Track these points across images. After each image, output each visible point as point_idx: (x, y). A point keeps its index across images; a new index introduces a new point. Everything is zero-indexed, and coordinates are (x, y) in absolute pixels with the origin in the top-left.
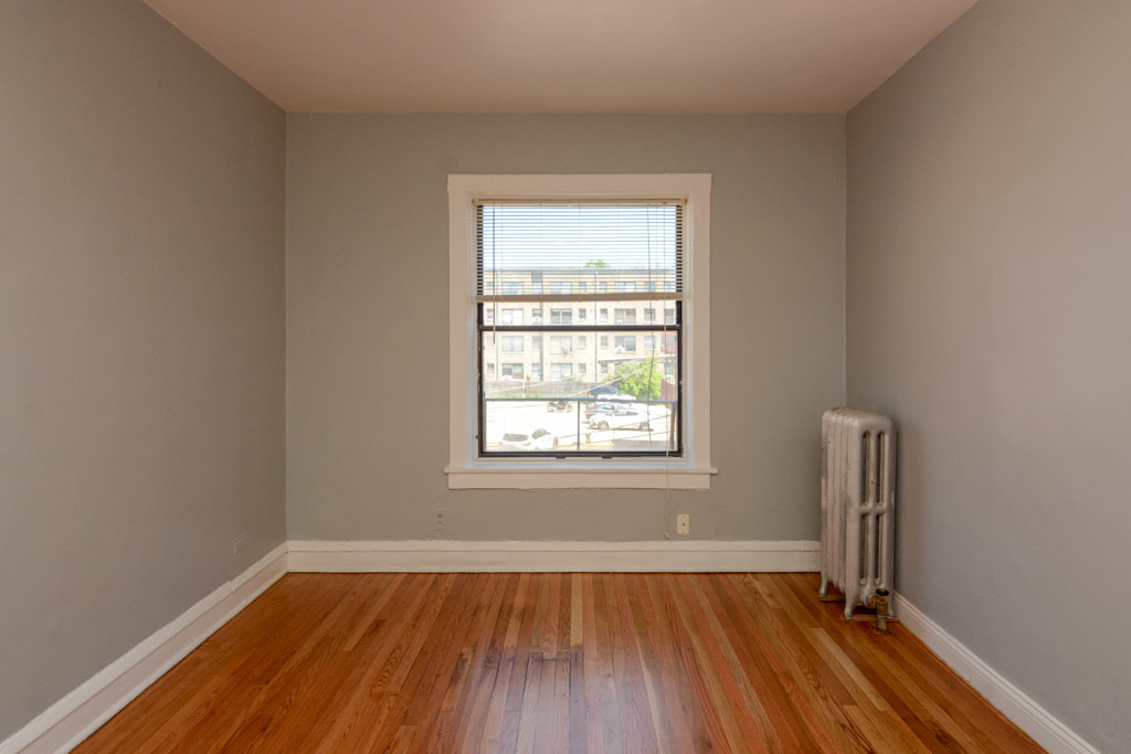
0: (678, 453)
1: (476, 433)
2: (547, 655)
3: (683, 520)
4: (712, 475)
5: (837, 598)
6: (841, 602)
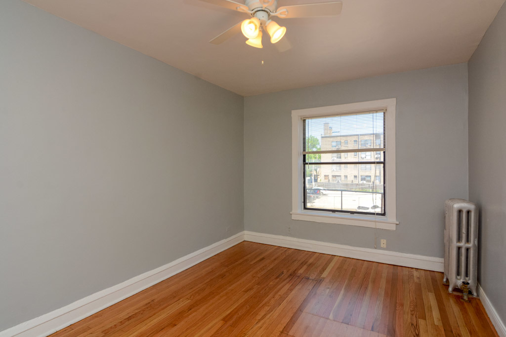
0: (384, 214)
1: (303, 201)
2: (310, 278)
3: (383, 243)
4: (396, 224)
6: (448, 286)
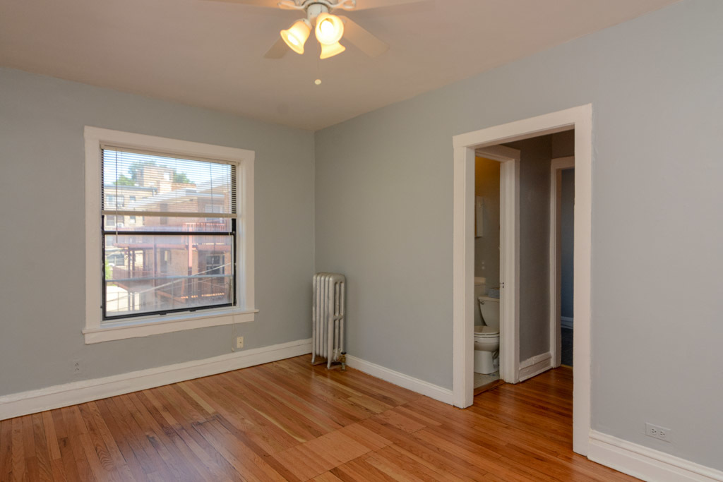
0: (234, 304)
2: (201, 421)
3: (240, 341)
4: (255, 313)
6: (325, 363)
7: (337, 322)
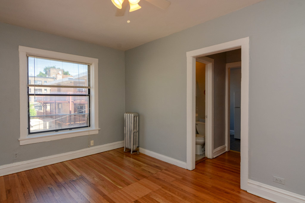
0: (89, 126)
1: (28, 127)
2: (74, 179)
3: (92, 142)
4: (99, 130)
5: (128, 150)
7: (135, 133)
